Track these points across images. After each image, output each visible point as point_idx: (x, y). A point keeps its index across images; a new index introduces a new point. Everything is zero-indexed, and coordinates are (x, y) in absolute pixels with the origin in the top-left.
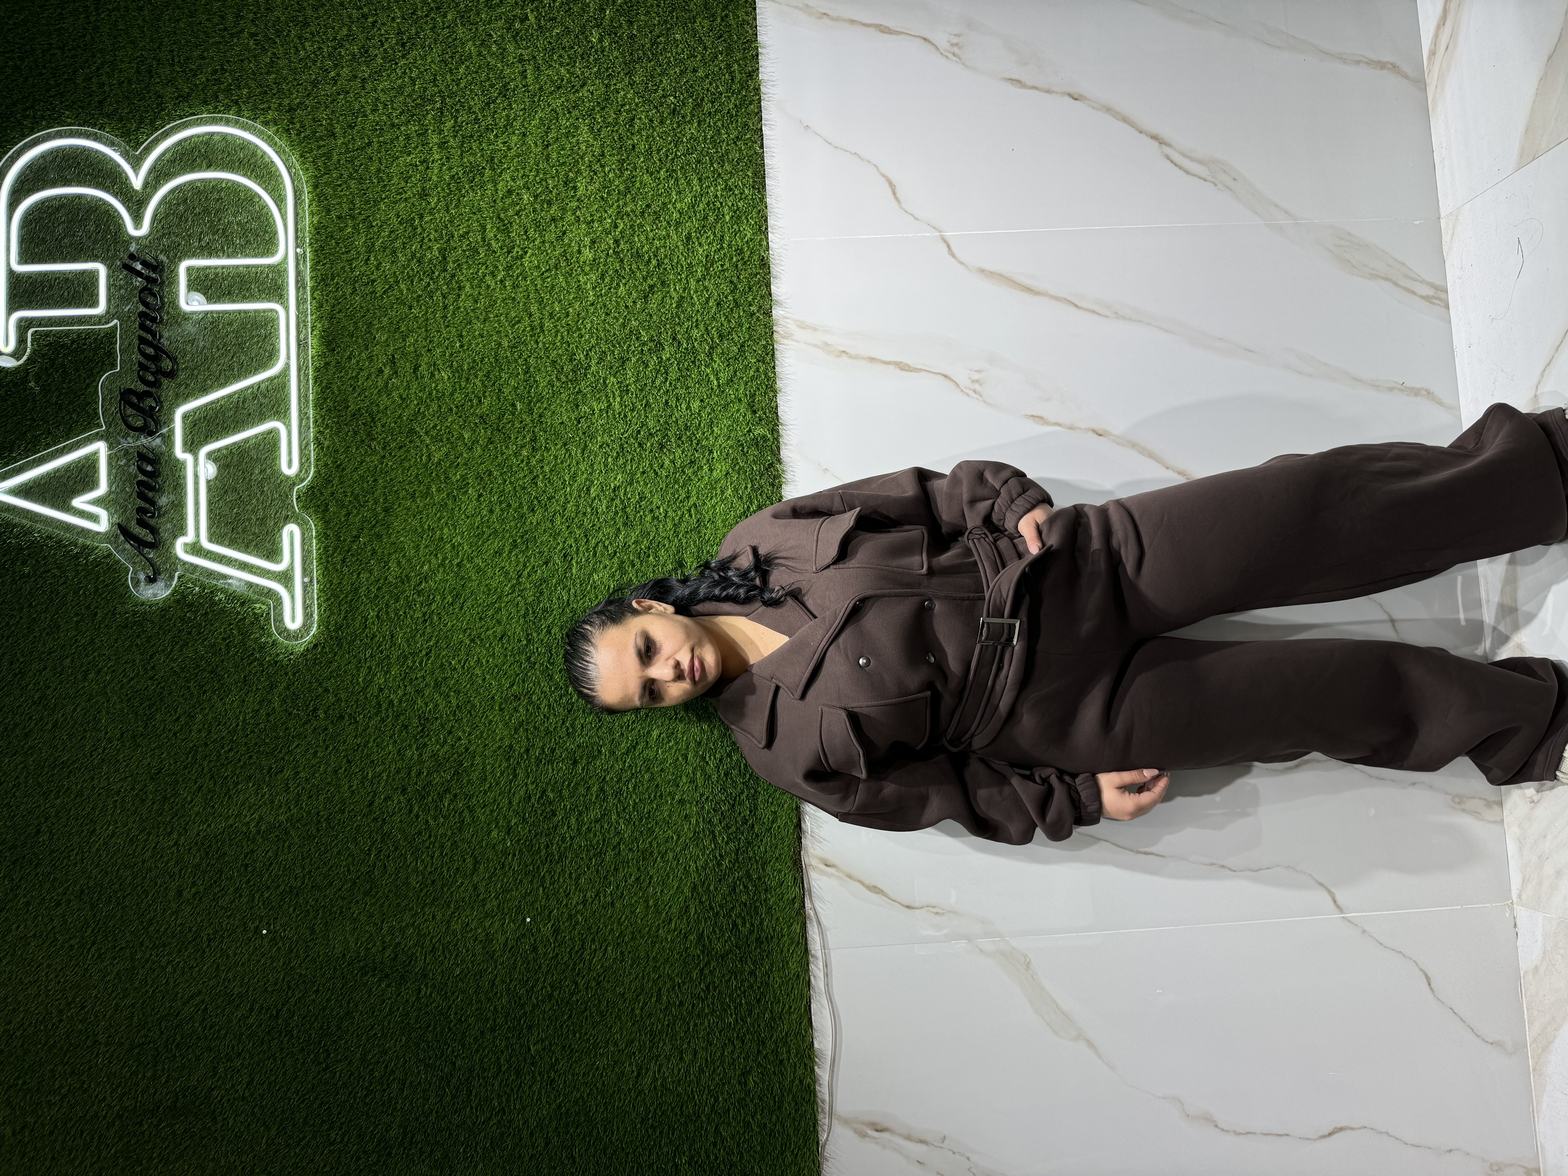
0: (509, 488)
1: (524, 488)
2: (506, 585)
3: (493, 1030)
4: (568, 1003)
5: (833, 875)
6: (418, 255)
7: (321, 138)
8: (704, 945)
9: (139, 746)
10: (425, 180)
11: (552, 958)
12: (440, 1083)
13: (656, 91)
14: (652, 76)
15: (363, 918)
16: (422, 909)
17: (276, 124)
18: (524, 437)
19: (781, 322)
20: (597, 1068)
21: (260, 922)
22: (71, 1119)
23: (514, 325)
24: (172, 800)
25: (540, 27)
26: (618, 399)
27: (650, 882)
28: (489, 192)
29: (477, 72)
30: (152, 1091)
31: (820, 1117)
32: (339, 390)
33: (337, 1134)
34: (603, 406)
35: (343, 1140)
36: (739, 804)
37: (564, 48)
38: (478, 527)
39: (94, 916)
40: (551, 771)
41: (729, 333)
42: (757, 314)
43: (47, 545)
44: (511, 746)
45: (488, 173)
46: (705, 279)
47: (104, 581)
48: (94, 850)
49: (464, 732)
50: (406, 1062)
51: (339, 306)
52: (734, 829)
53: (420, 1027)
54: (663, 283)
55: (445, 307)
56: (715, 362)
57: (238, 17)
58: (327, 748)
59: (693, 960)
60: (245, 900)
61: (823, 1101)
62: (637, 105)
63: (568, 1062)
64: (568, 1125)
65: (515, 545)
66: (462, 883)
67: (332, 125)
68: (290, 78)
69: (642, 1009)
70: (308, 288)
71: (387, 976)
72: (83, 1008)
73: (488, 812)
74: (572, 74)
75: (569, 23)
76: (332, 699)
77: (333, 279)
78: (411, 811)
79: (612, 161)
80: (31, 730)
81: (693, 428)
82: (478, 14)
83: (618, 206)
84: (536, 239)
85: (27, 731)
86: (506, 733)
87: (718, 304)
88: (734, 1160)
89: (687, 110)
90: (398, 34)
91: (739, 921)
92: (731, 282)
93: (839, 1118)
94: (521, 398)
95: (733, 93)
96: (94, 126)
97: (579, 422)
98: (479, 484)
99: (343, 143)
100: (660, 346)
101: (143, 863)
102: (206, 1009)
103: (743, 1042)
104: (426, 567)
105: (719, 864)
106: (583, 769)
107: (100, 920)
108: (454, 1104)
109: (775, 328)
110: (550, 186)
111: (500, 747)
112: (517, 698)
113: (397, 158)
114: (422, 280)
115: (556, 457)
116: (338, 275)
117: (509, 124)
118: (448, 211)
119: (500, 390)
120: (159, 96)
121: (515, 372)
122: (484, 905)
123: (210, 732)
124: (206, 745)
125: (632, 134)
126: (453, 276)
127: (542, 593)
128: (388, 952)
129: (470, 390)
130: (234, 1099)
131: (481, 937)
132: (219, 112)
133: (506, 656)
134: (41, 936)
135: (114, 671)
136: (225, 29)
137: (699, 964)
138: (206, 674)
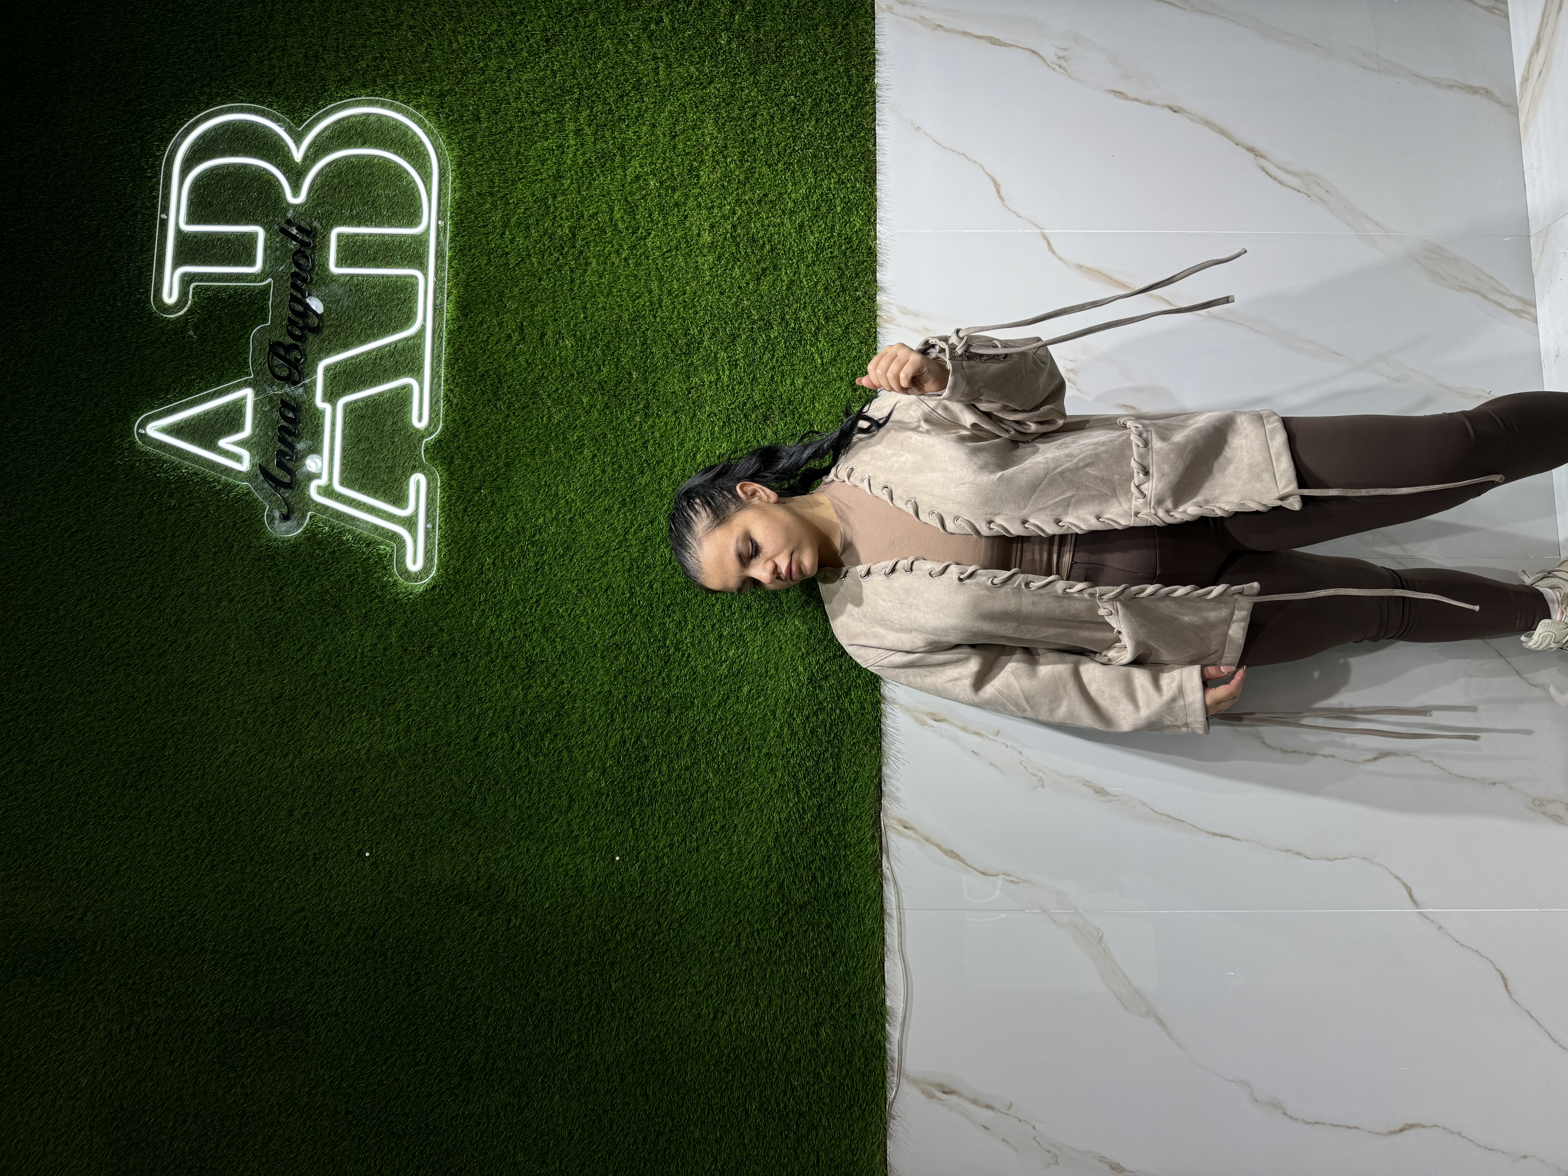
0: (621, 450)
1: (636, 451)
2: (614, 541)
3: (577, 964)
4: (650, 942)
5: (911, 837)
6: (550, 232)
7: (467, 121)
8: (783, 895)
9: (263, 671)
10: (560, 164)
11: (637, 898)
12: (524, 1013)
13: (778, 90)
14: (775, 76)
15: (460, 848)
16: (517, 842)
17: (426, 108)
18: (638, 404)
19: (884, 307)
20: (675, 1008)
21: (363, 846)
22: (174, 1022)
23: (634, 301)
24: (290, 724)
25: (674, 29)
26: (727, 372)
27: (734, 831)
28: (619, 177)
29: (613, 68)
30: (251, 1000)
31: (889, 1074)
32: (470, 352)
33: (422, 1055)
34: (713, 378)
35: (427, 1061)
36: (824, 762)
37: (694, 49)
38: (591, 486)
39: (210, 828)
40: (646, 718)
41: (835, 316)
42: (863, 299)
43: (193, 481)
44: (610, 692)
45: (618, 159)
46: (814, 265)
47: (242, 516)
48: (214, 766)
49: (567, 676)
50: (491, 991)
51: (475, 276)
52: (817, 784)
53: (508, 956)
54: (775, 267)
55: (572, 281)
56: (820, 342)
57: (399, 11)
58: (438, 684)
59: (773, 908)
60: (351, 823)
61: (892, 1059)
62: (759, 102)
63: (647, 1001)
64: (643, 1063)
65: (623, 503)
66: (557, 820)
67: (477, 110)
68: (443, 67)
69: (721, 952)
70: (447, 258)
71: (480, 905)
72: (193, 916)
73: (585, 753)
74: (701, 72)
75: (700, 26)
76: (446, 638)
77: (470, 250)
78: (513, 749)
79: (734, 153)
80: (165, 651)
81: (796, 403)
82: (618, 15)
83: (738, 195)
84: (659, 222)
85: (161, 651)
86: (606, 679)
87: (826, 289)
88: (803, 1109)
89: (807, 109)
90: (543, 31)
91: (818, 874)
92: (839, 268)
93: (908, 1077)
94: (637, 368)
95: (850, 95)
96: (262, 103)
97: (690, 392)
98: (594, 445)
99: (487, 127)
100: (769, 326)
101: (260, 782)
102: (307, 925)
103: (817, 994)
104: (541, 520)
105: (801, 818)
106: (676, 718)
107: (215, 833)
108: (535, 1034)
109: (878, 312)
110: (676, 173)
111: (599, 692)
112: (618, 646)
113: (536, 143)
114: (552, 254)
115: (666, 424)
116: (475, 247)
117: (640, 115)
118: (579, 192)
119: (618, 359)
120: (323, 79)
121: (633, 343)
122: (577, 842)
123: (330, 662)
124: (325, 674)
125: (754, 129)
126: (581, 252)
127: (646, 550)
128: (481, 883)
129: (591, 358)
130: (328, 1014)
131: (570, 873)
132: (376, 95)
133: (610, 607)
134: (160, 845)
135: (245, 600)
136: (387, 21)
137: (778, 912)
138: (329, 608)
